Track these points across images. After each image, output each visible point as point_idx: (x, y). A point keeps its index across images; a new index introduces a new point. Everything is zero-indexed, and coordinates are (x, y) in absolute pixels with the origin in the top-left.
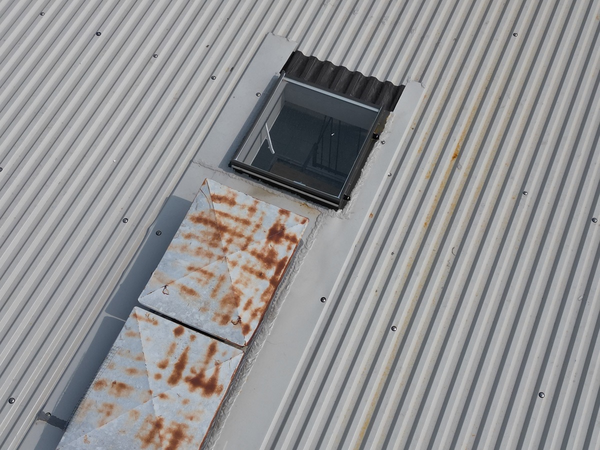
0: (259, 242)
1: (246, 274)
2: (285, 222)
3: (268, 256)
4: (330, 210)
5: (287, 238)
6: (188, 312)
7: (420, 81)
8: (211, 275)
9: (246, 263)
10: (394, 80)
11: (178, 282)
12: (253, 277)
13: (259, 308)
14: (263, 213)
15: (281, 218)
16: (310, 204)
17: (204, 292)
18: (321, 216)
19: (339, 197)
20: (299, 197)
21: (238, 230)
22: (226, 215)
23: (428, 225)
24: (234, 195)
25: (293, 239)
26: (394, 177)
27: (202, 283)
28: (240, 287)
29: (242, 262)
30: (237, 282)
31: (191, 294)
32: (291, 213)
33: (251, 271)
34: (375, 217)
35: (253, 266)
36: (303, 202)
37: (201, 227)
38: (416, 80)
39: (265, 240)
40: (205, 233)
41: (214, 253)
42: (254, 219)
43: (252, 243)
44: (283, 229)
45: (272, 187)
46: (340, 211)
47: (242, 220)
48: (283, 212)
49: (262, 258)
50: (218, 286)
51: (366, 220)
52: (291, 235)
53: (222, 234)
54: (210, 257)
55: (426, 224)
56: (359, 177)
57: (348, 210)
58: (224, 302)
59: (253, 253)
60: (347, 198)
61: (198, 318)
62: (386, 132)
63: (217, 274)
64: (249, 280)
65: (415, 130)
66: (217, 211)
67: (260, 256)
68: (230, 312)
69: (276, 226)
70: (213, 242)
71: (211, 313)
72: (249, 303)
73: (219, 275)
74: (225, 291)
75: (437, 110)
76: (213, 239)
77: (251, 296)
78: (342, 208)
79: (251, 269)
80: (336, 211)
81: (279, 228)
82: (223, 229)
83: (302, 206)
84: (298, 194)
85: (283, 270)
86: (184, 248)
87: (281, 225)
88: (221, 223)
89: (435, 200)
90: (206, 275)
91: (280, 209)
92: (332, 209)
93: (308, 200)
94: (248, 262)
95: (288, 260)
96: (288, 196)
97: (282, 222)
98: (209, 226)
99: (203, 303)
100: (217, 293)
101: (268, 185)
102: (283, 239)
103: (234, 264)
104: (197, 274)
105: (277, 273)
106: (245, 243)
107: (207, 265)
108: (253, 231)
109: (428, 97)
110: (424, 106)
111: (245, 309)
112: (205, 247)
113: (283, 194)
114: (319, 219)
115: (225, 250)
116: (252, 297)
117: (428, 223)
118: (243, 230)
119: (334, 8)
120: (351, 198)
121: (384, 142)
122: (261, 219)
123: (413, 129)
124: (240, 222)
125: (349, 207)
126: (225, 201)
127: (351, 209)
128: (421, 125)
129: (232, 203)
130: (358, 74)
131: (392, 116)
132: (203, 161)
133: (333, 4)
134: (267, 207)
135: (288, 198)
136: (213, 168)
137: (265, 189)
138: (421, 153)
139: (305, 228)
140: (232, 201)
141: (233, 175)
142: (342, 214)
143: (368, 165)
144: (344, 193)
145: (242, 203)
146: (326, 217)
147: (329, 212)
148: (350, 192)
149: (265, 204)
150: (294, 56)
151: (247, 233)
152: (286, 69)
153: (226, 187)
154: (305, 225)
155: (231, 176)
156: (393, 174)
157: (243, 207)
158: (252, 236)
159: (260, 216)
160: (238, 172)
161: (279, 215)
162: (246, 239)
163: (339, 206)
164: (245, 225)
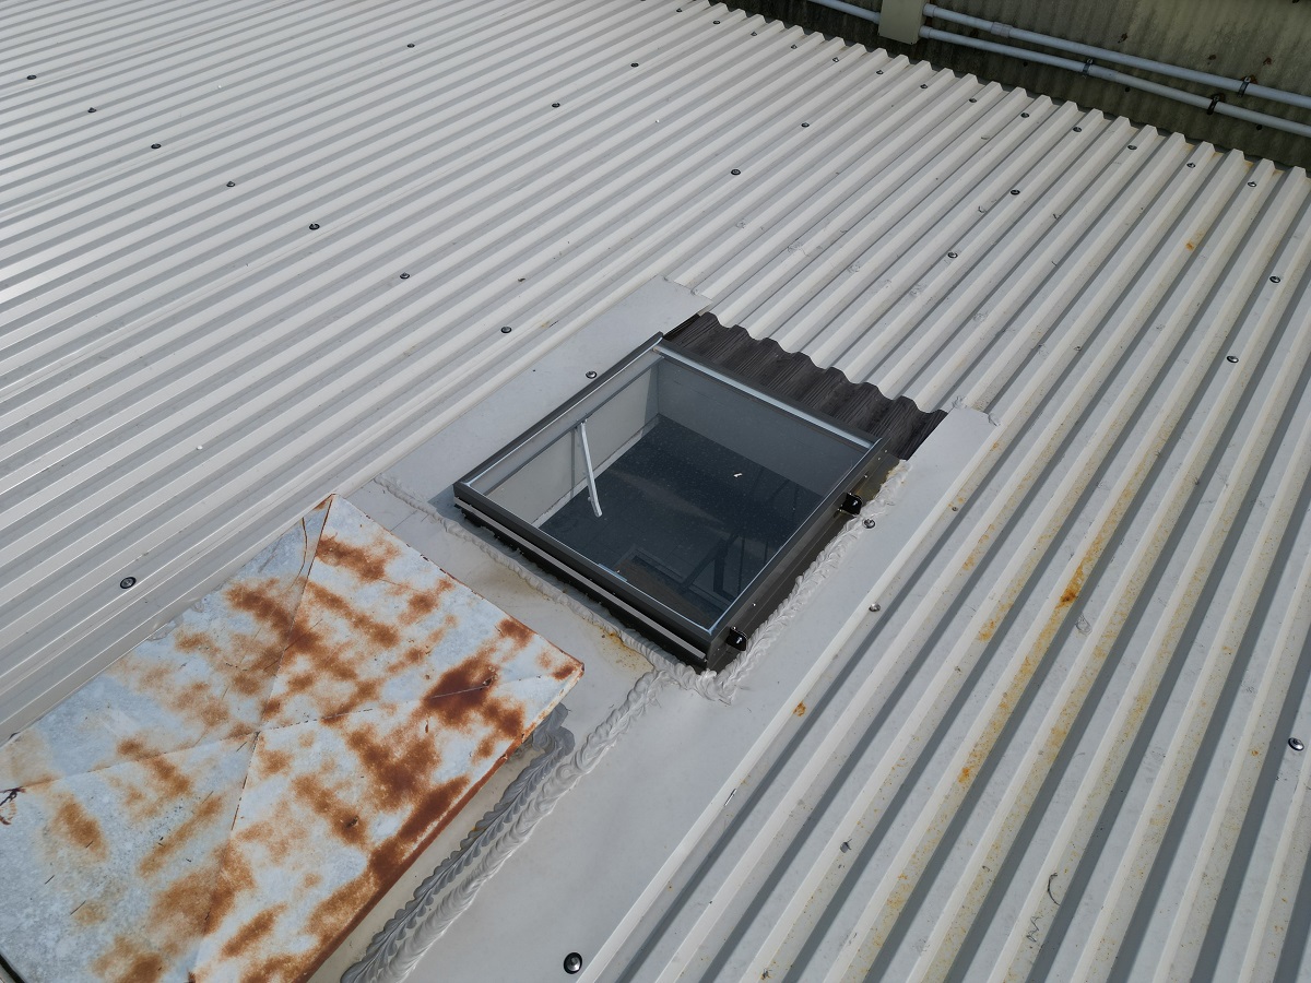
0: (391, 708)
1: (302, 810)
2: (505, 659)
3: (404, 761)
4: (681, 666)
5: (492, 712)
6: (30, 910)
7: (987, 410)
8: (182, 786)
9: (318, 768)
10: (923, 400)
11: (61, 785)
12: (321, 827)
13: (288, 959)
14: (451, 620)
15: (499, 644)
16: (629, 638)
17: (127, 841)
18: (651, 677)
19: (710, 631)
20: (606, 612)
21: (346, 656)
22: (334, 602)
23: (972, 779)
24: (391, 552)
25: (510, 723)
26: (884, 616)
27: (138, 807)
28: (254, 854)
29: (302, 765)
30: (250, 835)
31: (80, 840)
32: (536, 637)
33: (323, 804)
34: (810, 718)
35: (340, 786)
36: (612, 627)
37: (247, 622)
38: (976, 407)
39: (416, 704)
40: (242, 642)
41: (233, 712)
42: (414, 633)
43: (368, 704)
44: (490, 679)
45: (540, 572)
46: (708, 675)
47: (376, 626)
48: (510, 628)
49: (379, 766)
50: (183, 834)
51: (781, 718)
52: (509, 706)
53: (291, 655)
54: (212, 724)
55: (966, 772)
56: (787, 596)
57: (732, 677)
58: (173, 900)
59: (358, 740)
60: (735, 643)
61: (50, 944)
62: (882, 501)
63: (201, 788)
64: (300, 834)
65: (961, 513)
66: (312, 586)
67: (374, 756)
68: (172, 948)
69: (471, 665)
70: (249, 676)
71: (105, 934)
72: (260, 927)
73: (203, 795)
74: (195, 858)
75: (1025, 479)
76: (256, 667)
77: (279, 900)
78: (719, 667)
79: (325, 794)
80: (699, 673)
81: (477, 676)
82: (299, 638)
83: (608, 640)
84: (607, 605)
85: (435, 824)
86: (156, 676)
87: (488, 666)
88: (305, 621)
89: (1003, 706)
90: (163, 784)
91: (508, 618)
92: (687, 664)
93: (627, 627)
94: (328, 767)
95: (465, 791)
96: (577, 604)
97: (494, 659)
98: (268, 624)
99: (100, 889)
100: (167, 858)
101: (534, 565)
102: (475, 715)
103: (276, 763)
104: (136, 773)
105: (410, 831)
106: (345, 700)
107: (185, 746)
108: (393, 669)
109: (1003, 447)
110: (990, 465)
111: (233, 949)
112: (219, 686)
113: (565, 598)
114: (643, 684)
115: (271, 708)
116: (282, 907)
117: (974, 772)
118: (362, 657)
119: (809, 259)
120: (750, 644)
121: (872, 524)
122: (437, 636)
123: (954, 509)
124: (366, 633)
125: (738, 670)
126: (353, 564)
127: (743, 676)
128: (978, 503)
129: (373, 572)
130: (834, 373)
131: (905, 469)
132: (398, 482)
133: (807, 252)
134: (469, 604)
135: (574, 611)
136: (414, 502)
137: (524, 575)
138: (972, 569)
139: (564, 694)
140: (375, 568)
141: (455, 527)
142: (713, 685)
143: (818, 570)
144: (729, 625)
145: (402, 579)
146: (663, 684)
147: (675, 671)
148: (752, 630)
149: (469, 596)
150: (698, 321)
151: (368, 671)
152: (671, 338)
153: (376, 528)
154: (563, 685)
155: (449, 526)
156: (884, 607)
157: (400, 589)
158: (380, 681)
159: (437, 627)
160: (472, 521)
161: (497, 634)
162: (356, 689)
163: (706, 657)
164: (377, 645)
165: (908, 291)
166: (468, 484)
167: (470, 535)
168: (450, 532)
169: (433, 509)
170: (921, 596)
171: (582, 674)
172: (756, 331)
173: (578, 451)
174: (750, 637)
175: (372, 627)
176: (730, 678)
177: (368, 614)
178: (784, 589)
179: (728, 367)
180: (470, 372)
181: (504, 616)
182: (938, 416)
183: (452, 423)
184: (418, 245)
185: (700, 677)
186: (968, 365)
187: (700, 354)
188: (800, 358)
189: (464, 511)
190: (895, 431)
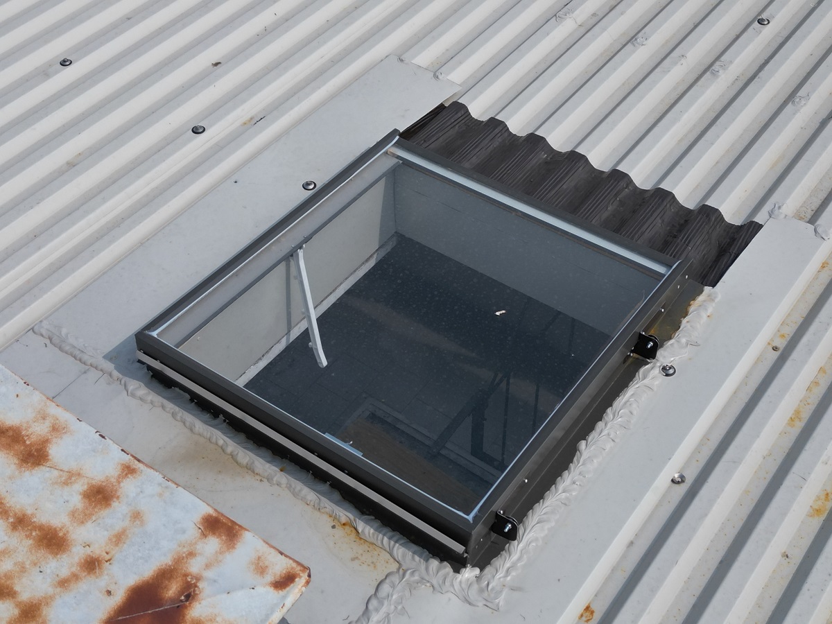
2: (208, 566)
4: (434, 563)
7: (812, 220)
10: (731, 209)
14: (137, 516)
15: (199, 547)
16: (366, 528)
18: (395, 579)
19: (470, 518)
20: (337, 495)
24: (56, 429)
26: (691, 489)
32: (247, 536)
34: (601, 622)
36: (345, 514)
38: (799, 216)
42: (90, 535)
44: (189, 593)
45: (251, 445)
46: (469, 573)
48: (218, 526)
56: (566, 467)
57: (500, 574)
60: (503, 532)
62: (684, 340)
65: (783, 354)
69: (165, 575)
78: (482, 564)
80: (457, 571)
81: (172, 590)
83: (339, 532)
84: (337, 485)
87: (186, 575)
91: (211, 511)
92: (442, 560)
93: (363, 513)
96: (298, 485)
97: (194, 567)
101: (242, 435)
108: (63, 583)
113: (283, 478)
114: (386, 588)
118: (23, 569)
119: (583, 30)
120: (521, 531)
121: (671, 371)
122: (119, 538)
123: (775, 349)
124: (27, 537)
125: (508, 565)
126: (8, 447)
127: (514, 574)
128: (804, 340)
129: (34, 456)
130: (618, 177)
131: (711, 298)
132: (64, 331)
133: (580, 21)
134: (160, 495)
135: (295, 494)
136: (85, 358)
137: (229, 450)
138: (799, 426)
139: (285, 609)
140: (37, 450)
141: (140, 388)
142: (475, 587)
143: (605, 432)
144: (494, 508)
145: (72, 465)
146: (411, 587)
147: (427, 569)
148: (522, 514)
149: (160, 484)
150: (444, 113)
151: (31, 587)
152: (409, 136)
153: (37, 397)
154: (284, 597)
155: (131, 388)
156: (690, 478)
157: (70, 478)
158: (47, 600)
159: (119, 526)
160: (160, 381)
161: (197, 533)
162: (16, 612)
163: (466, 551)
164: (42, 552)
165: (708, 69)
166: (155, 334)
167: (158, 399)
168: (133, 395)
169: (109, 366)
170: (736, 462)
171: (308, 583)
172: (517, 124)
173: (294, 284)
174: (521, 521)
175: (35, 528)
176: (498, 576)
177: (29, 512)
178: (563, 458)
179: (483, 172)
180: (153, 185)
181: (205, 510)
182: (750, 229)
183: (131, 252)
184: (81, 22)
185: (459, 577)
186: (786, 162)
187: (447, 156)
188: (575, 158)
189: (150, 368)
190: (697, 250)
